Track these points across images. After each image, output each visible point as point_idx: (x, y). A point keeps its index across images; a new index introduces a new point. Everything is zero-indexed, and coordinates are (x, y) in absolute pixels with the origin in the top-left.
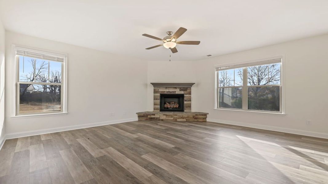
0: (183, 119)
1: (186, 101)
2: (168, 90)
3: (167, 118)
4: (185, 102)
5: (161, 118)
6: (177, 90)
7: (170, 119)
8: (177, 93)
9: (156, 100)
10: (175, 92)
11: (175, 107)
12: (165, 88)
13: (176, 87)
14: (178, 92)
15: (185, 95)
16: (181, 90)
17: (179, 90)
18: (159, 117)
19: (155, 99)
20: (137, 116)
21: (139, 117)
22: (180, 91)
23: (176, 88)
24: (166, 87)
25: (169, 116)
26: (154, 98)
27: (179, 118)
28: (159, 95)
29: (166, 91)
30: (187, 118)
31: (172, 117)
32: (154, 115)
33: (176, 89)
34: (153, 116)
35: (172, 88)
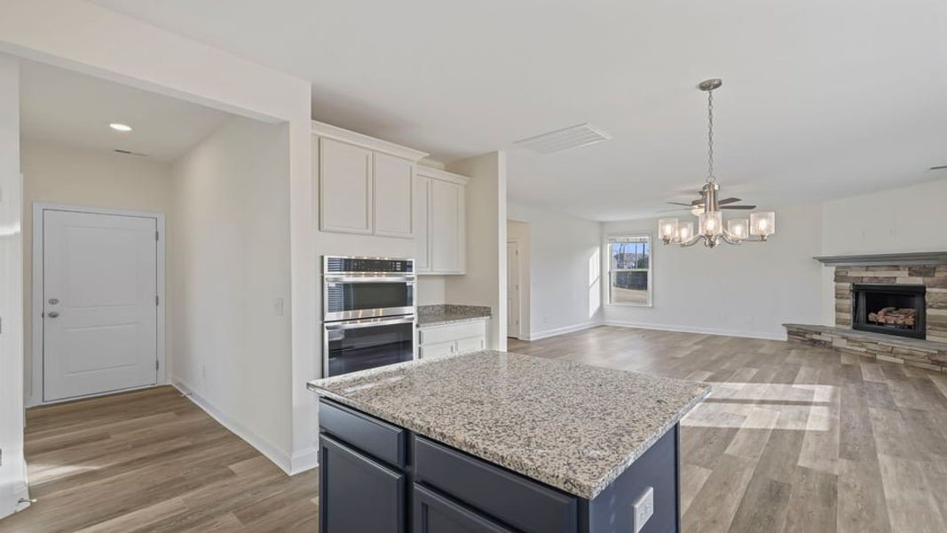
0: (895, 357)
1: (931, 307)
2: (871, 274)
3: (848, 347)
4: (929, 312)
5: (834, 344)
6: (899, 272)
7: (856, 351)
8: (899, 282)
9: (842, 298)
10: (895, 278)
11: (900, 322)
12: (865, 269)
13: (896, 266)
14: (903, 279)
15: (928, 290)
16: (913, 272)
17: (906, 273)
18: (829, 340)
19: (839, 296)
20: (785, 330)
21: (790, 333)
22: (910, 275)
23: (897, 268)
24: (867, 267)
25: (855, 342)
26: (836, 294)
27: (882, 353)
28: (848, 285)
29: (868, 276)
30: (906, 357)
31: (862, 346)
32: (820, 334)
33: (899, 270)
34: (816, 337)
35: (885, 268)
